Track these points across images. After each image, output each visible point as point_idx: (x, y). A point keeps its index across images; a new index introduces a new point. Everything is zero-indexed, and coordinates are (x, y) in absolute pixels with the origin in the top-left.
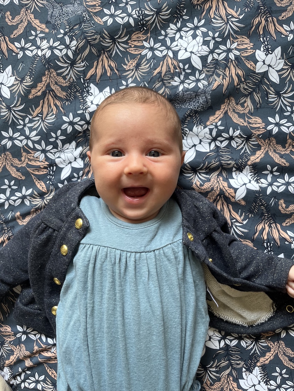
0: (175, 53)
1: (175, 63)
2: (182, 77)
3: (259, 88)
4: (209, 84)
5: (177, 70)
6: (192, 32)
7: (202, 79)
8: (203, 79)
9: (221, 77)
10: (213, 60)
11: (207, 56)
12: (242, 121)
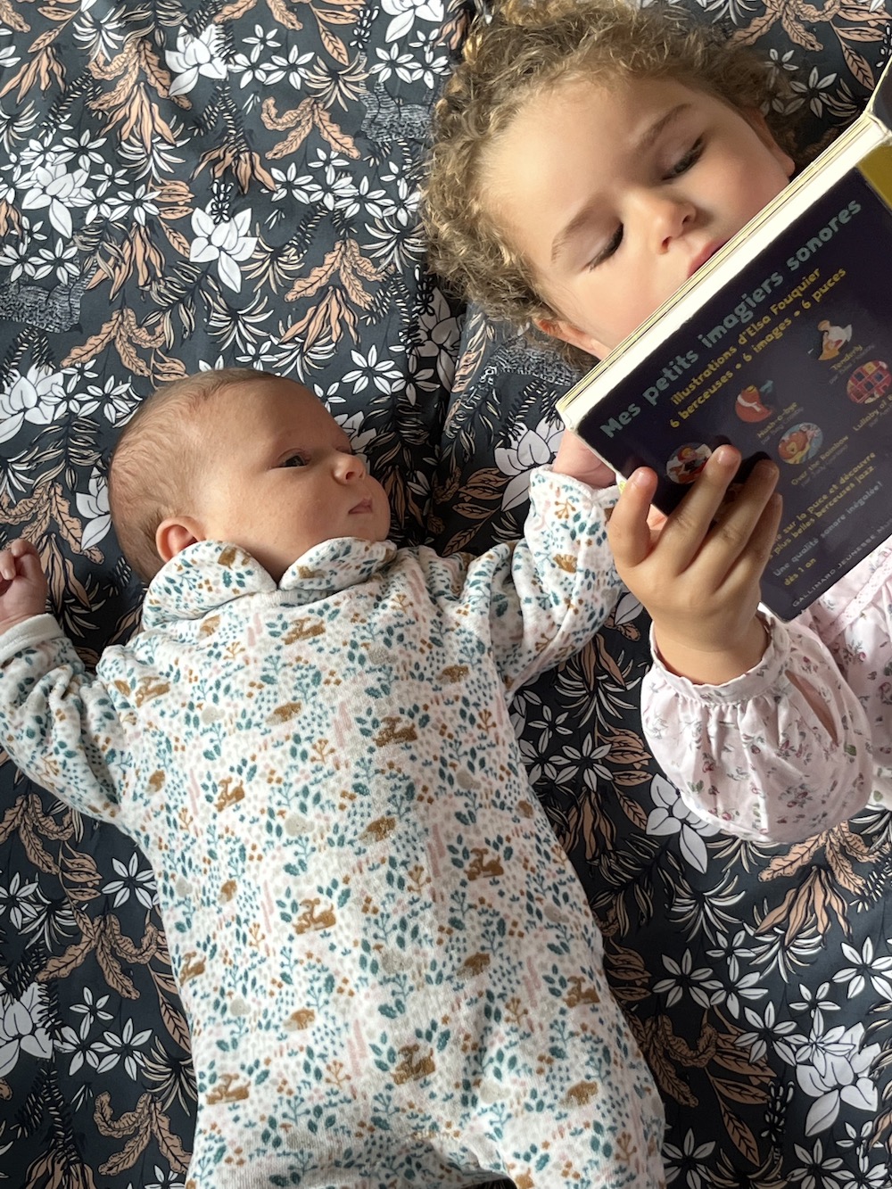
0: (20, 195)
1: (14, 216)
2: (23, 249)
3: (192, 296)
4: (82, 274)
5: (13, 232)
6: (69, 156)
7: (68, 261)
8: (71, 261)
9: (112, 261)
10: (98, 218)
11: (87, 208)
12: (142, 364)
